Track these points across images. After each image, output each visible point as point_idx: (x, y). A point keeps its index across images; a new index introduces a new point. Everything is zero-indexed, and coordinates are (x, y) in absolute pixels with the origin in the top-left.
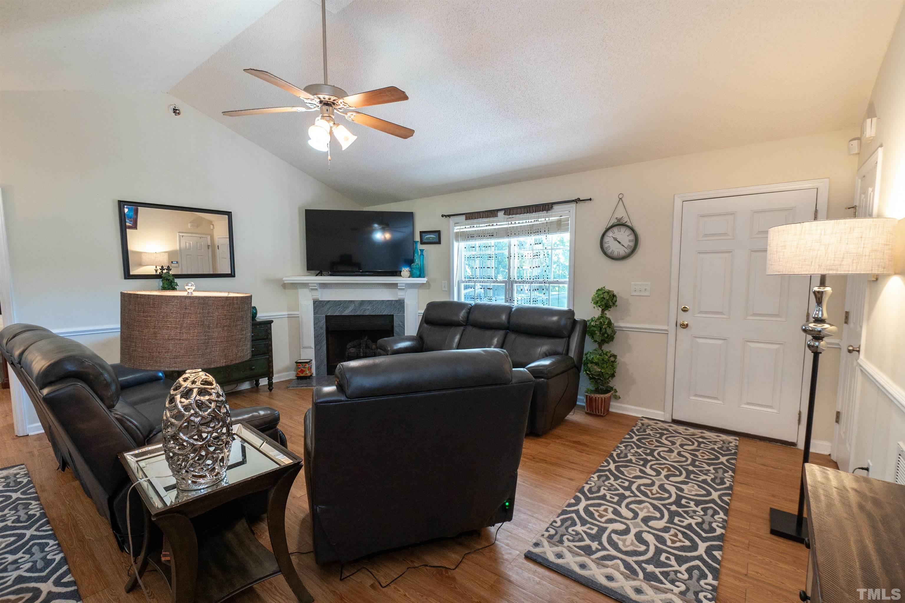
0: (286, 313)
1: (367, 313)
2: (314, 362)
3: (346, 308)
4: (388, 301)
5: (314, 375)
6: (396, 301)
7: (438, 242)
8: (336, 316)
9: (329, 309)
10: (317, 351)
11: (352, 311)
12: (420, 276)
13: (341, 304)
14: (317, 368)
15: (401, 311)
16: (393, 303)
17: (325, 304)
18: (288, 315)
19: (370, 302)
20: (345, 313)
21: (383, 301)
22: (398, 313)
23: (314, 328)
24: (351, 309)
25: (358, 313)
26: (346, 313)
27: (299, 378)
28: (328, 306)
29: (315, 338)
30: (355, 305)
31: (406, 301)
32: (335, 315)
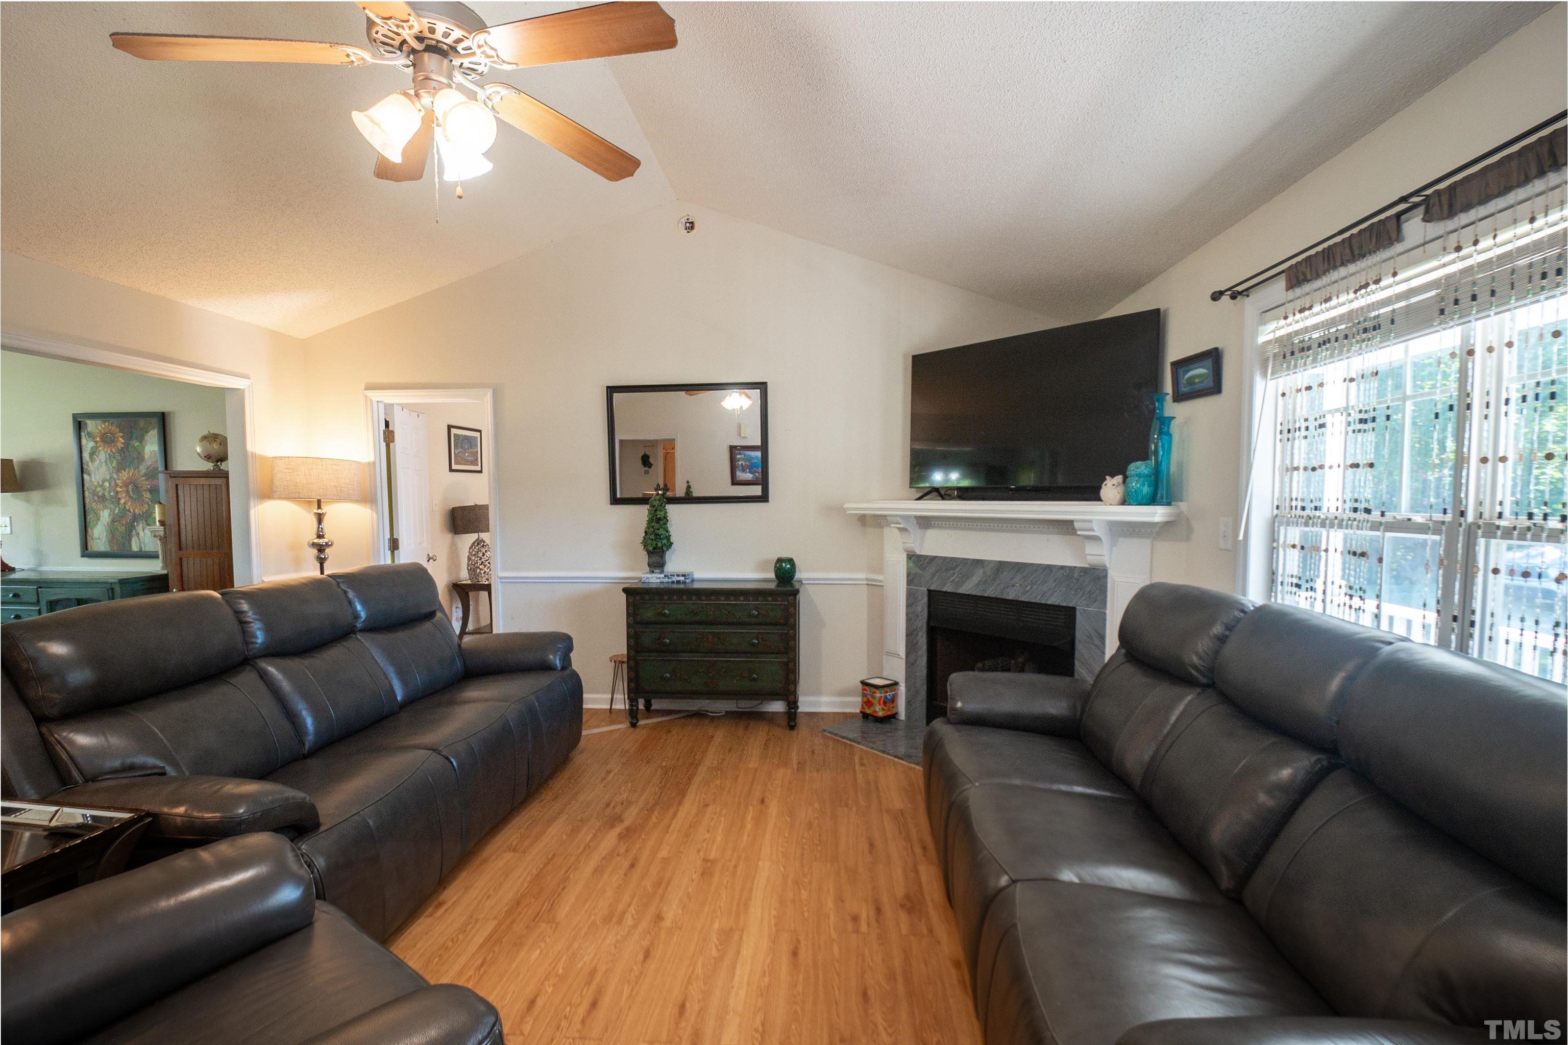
0: (863, 576)
1: (1011, 595)
2: (902, 688)
3: (966, 577)
4: (1062, 568)
5: (902, 716)
6: (1084, 571)
7: (1216, 388)
8: (946, 592)
9: (934, 575)
10: (910, 665)
11: (977, 585)
12: (1152, 500)
13: (957, 567)
14: (909, 703)
15: (1095, 601)
16: (1076, 575)
17: (928, 563)
18: (867, 579)
19: (1019, 567)
20: (965, 589)
21: (1049, 567)
22: (1087, 606)
23: (907, 614)
24: (975, 580)
25: (990, 592)
26: (967, 588)
27: (865, 716)
28: (932, 569)
29: (907, 635)
30: (984, 573)
31: (1111, 574)
32: (944, 590)
